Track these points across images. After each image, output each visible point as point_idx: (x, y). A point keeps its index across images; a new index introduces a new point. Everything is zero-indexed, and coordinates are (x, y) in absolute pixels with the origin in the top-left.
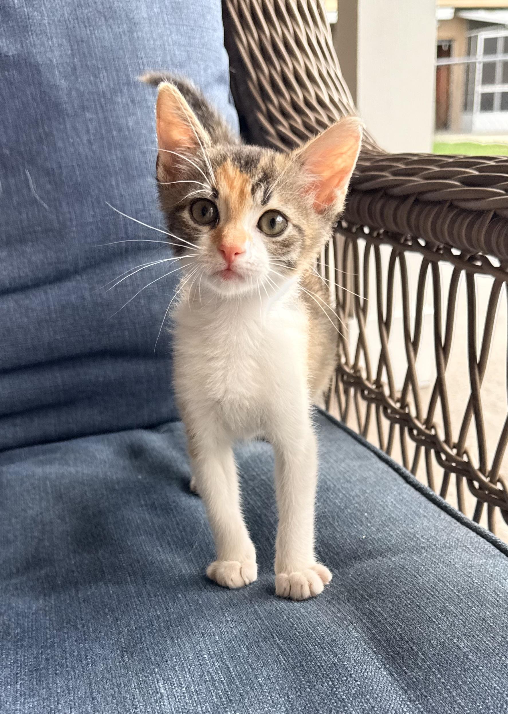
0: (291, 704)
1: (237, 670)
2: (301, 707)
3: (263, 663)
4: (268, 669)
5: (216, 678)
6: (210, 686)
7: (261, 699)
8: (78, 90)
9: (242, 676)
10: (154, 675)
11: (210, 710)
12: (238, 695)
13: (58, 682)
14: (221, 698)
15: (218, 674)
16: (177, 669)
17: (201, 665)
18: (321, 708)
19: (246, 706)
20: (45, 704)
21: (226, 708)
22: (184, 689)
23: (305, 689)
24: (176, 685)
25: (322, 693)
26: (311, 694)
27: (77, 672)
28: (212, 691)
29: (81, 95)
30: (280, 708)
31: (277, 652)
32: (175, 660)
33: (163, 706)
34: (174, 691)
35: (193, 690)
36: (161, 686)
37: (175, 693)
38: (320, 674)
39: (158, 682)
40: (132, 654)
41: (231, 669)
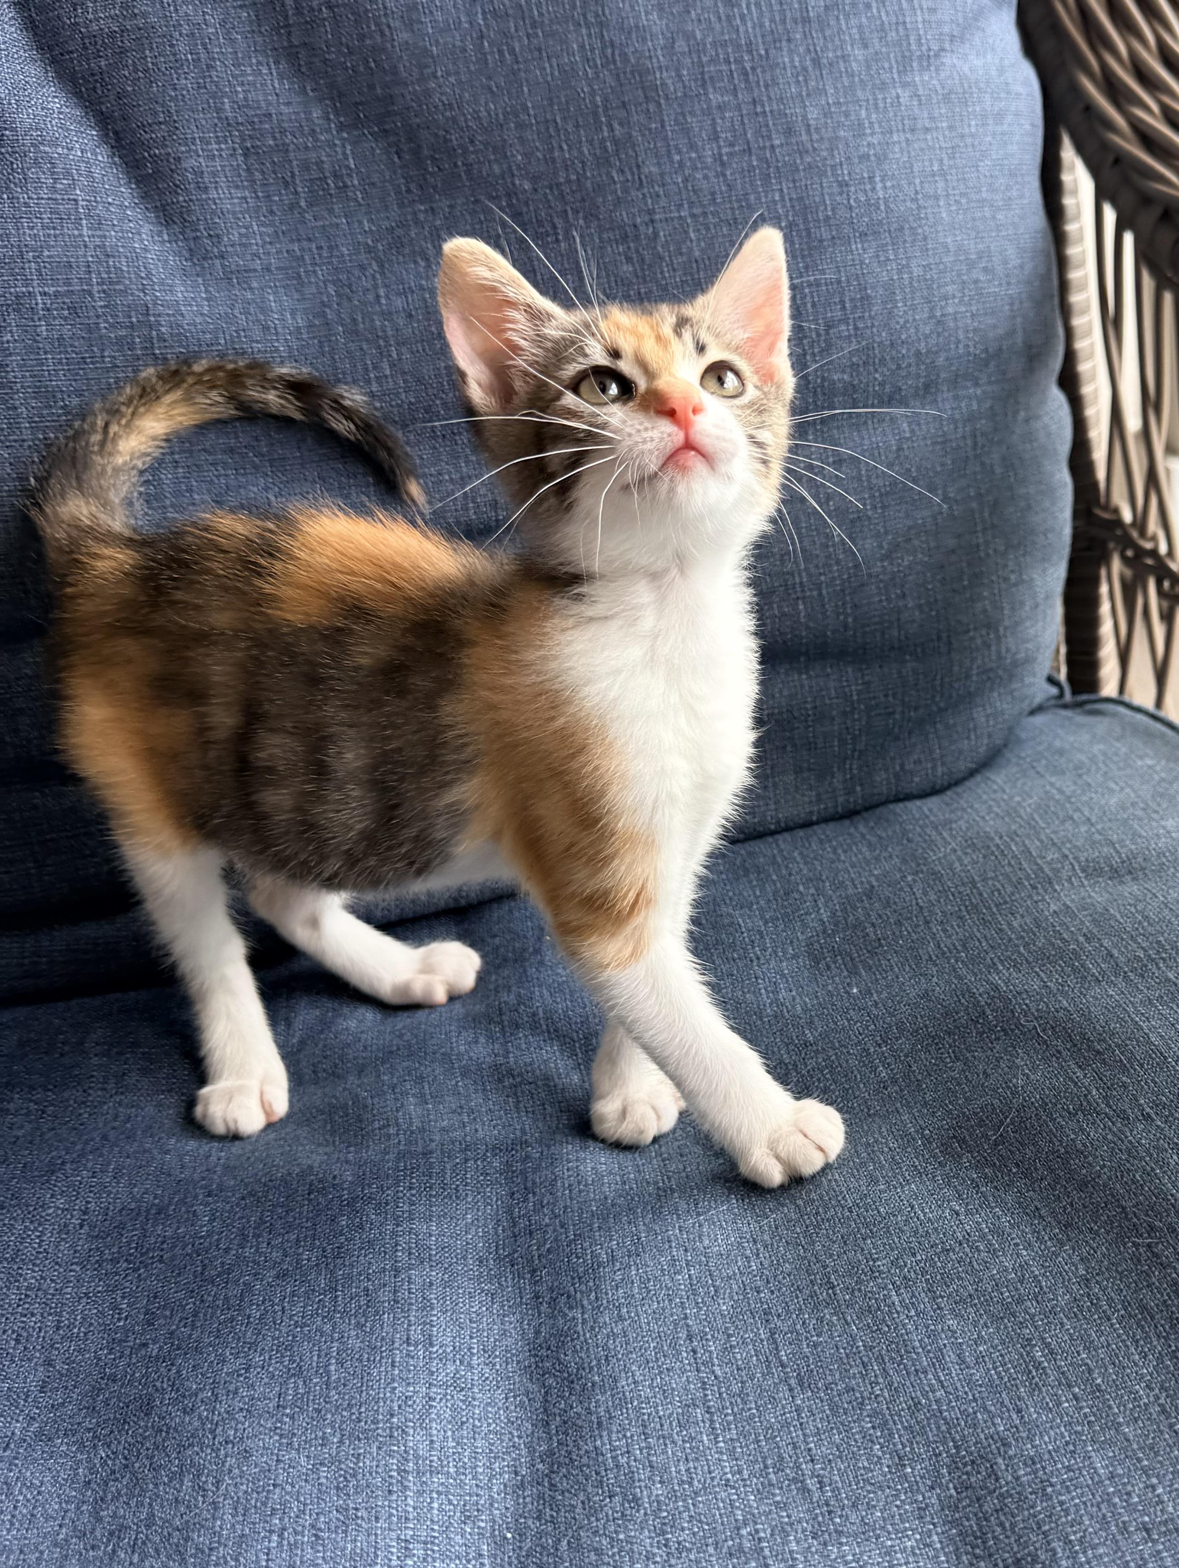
8: (689, 36)
29: (698, 49)
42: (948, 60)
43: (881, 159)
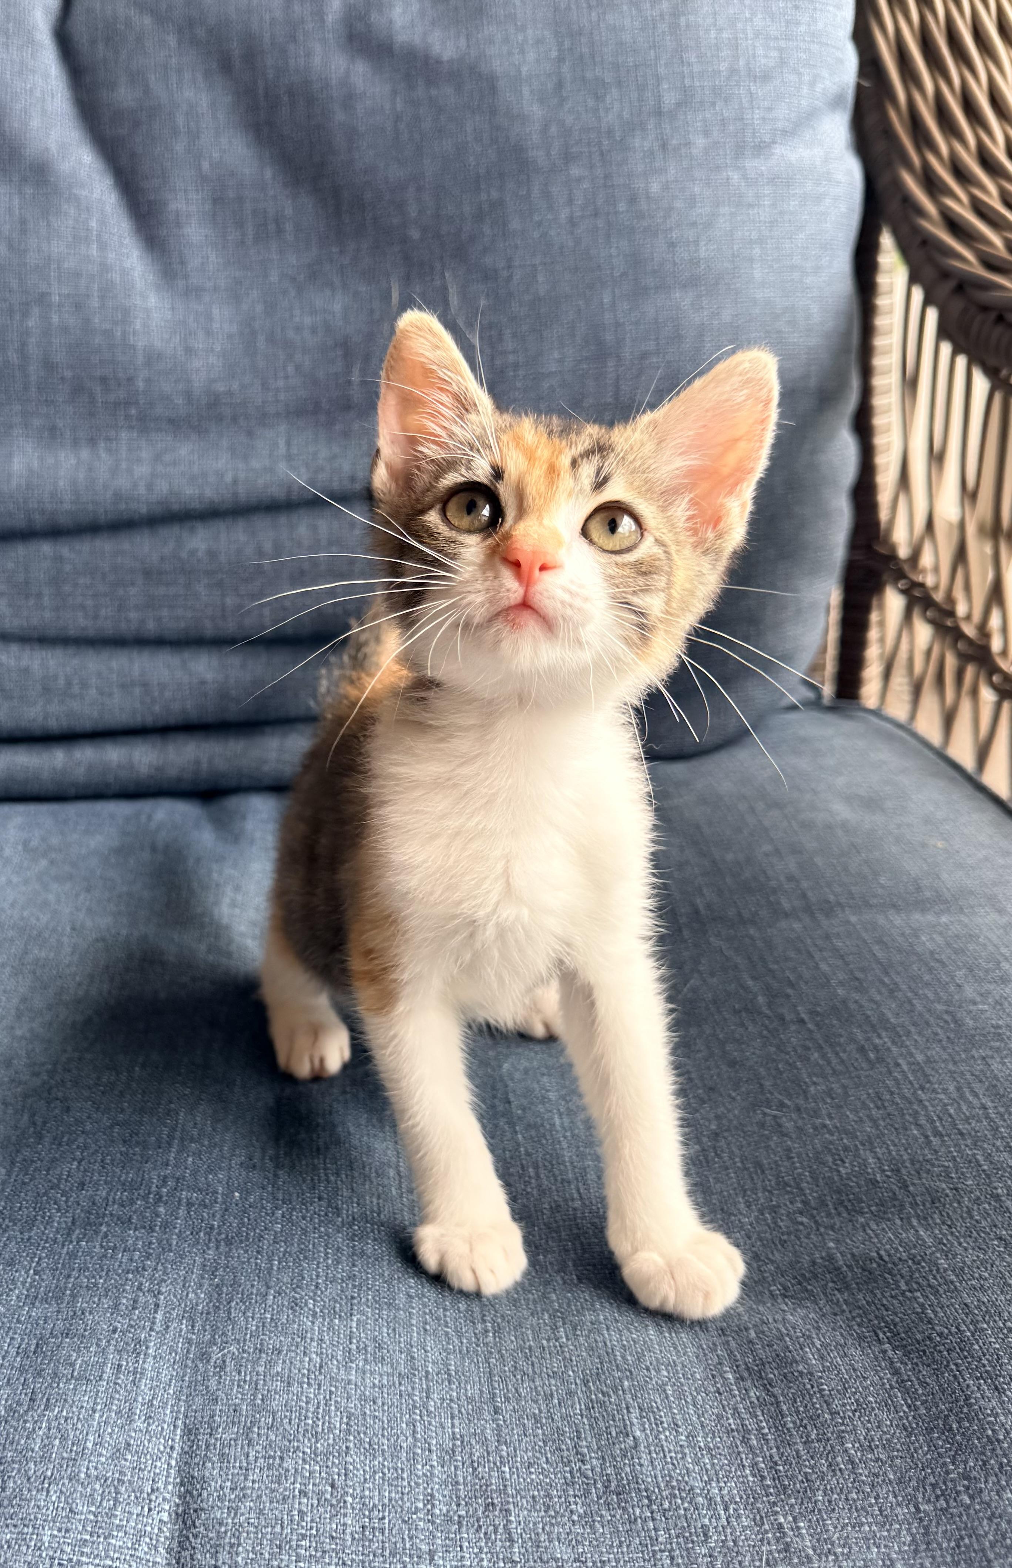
0: (925, 1528)
1: (798, 1412)
2: (949, 1540)
3: (857, 1401)
4: (869, 1421)
5: (750, 1424)
6: (739, 1443)
7: (854, 1500)
9: (809, 1428)
10: (621, 1392)
11: (738, 1500)
12: (800, 1478)
13: (429, 1349)
14: (763, 1478)
15: (756, 1417)
16: (670, 1392)
17: (720, 1394)
18: (998, 1556)
19: (819, 1510)
20: (403, 1388)
21: (775, 1504)
22: (683, 1438)
23: (958, 1493)
24: (665, 1425)
25: (1000, 1517)
26: (972, 1512)
27: (465, 1341)
28: (744, 1456)
30: (900, 1530)
31: (888, 1380)
32: (665, 1373)
33: (638, 1467)
34: (663, 1437)
35: (702, 1444)
36: (635, 1421)
37: (664, 1443)
38: (992, 1462)
39: (629, 1412)
40: (575, 1329)
41: (784, 1408)
42: (778, 150)
43: (708, 225)
